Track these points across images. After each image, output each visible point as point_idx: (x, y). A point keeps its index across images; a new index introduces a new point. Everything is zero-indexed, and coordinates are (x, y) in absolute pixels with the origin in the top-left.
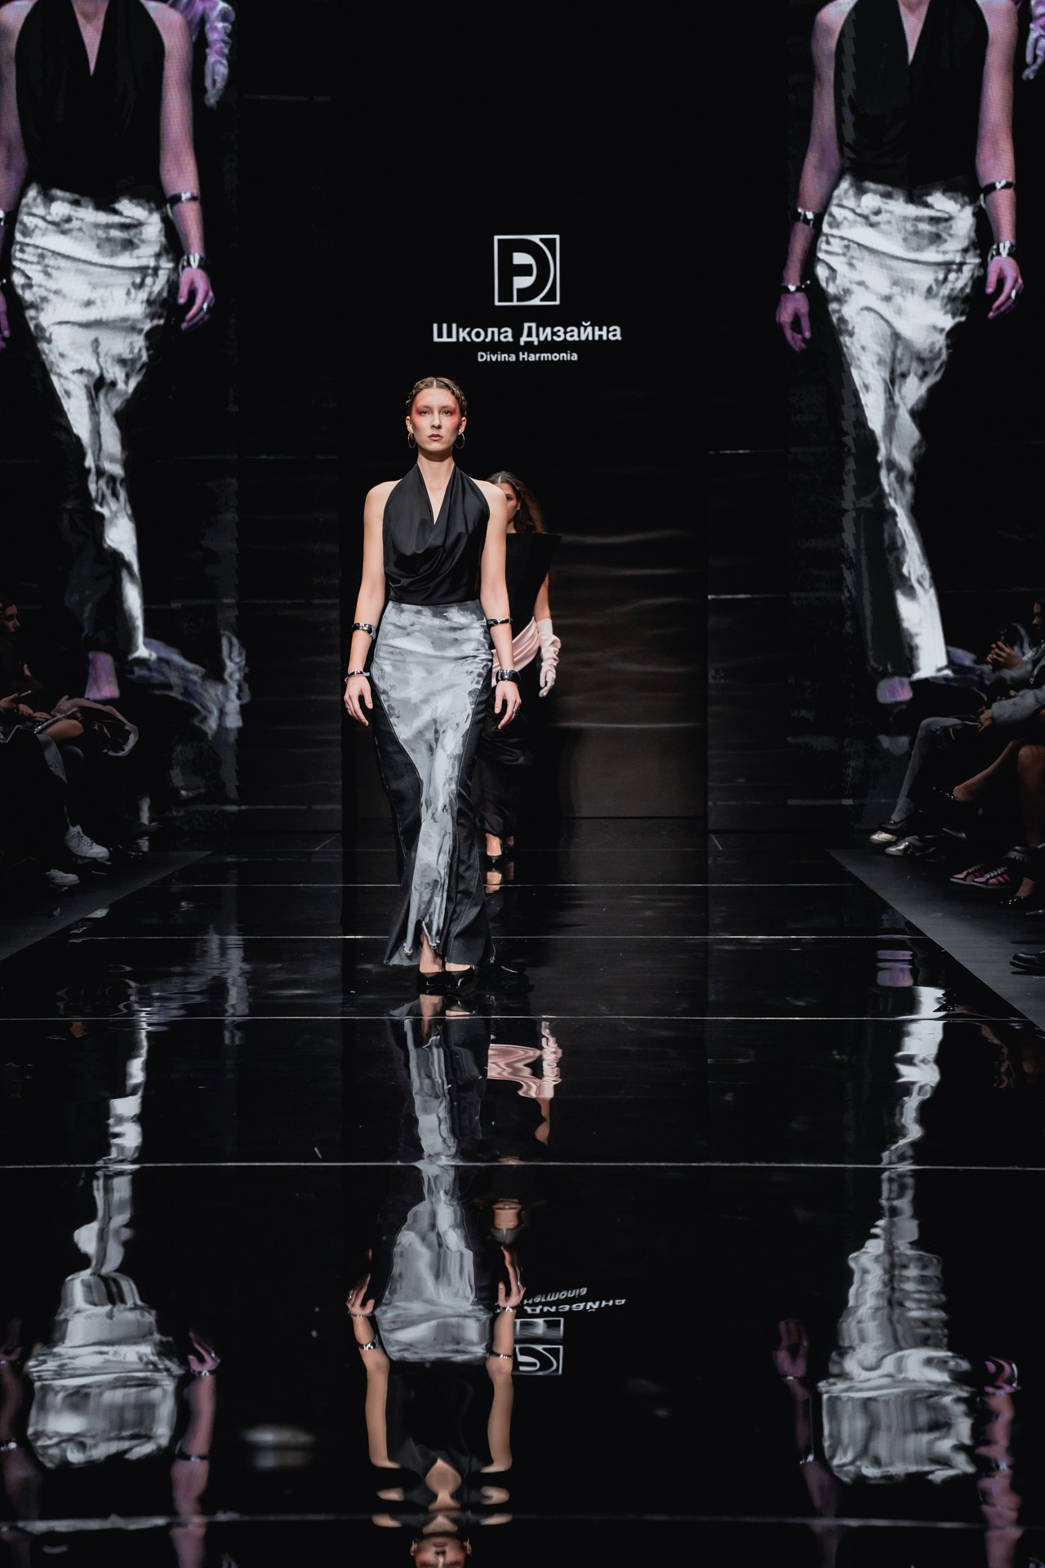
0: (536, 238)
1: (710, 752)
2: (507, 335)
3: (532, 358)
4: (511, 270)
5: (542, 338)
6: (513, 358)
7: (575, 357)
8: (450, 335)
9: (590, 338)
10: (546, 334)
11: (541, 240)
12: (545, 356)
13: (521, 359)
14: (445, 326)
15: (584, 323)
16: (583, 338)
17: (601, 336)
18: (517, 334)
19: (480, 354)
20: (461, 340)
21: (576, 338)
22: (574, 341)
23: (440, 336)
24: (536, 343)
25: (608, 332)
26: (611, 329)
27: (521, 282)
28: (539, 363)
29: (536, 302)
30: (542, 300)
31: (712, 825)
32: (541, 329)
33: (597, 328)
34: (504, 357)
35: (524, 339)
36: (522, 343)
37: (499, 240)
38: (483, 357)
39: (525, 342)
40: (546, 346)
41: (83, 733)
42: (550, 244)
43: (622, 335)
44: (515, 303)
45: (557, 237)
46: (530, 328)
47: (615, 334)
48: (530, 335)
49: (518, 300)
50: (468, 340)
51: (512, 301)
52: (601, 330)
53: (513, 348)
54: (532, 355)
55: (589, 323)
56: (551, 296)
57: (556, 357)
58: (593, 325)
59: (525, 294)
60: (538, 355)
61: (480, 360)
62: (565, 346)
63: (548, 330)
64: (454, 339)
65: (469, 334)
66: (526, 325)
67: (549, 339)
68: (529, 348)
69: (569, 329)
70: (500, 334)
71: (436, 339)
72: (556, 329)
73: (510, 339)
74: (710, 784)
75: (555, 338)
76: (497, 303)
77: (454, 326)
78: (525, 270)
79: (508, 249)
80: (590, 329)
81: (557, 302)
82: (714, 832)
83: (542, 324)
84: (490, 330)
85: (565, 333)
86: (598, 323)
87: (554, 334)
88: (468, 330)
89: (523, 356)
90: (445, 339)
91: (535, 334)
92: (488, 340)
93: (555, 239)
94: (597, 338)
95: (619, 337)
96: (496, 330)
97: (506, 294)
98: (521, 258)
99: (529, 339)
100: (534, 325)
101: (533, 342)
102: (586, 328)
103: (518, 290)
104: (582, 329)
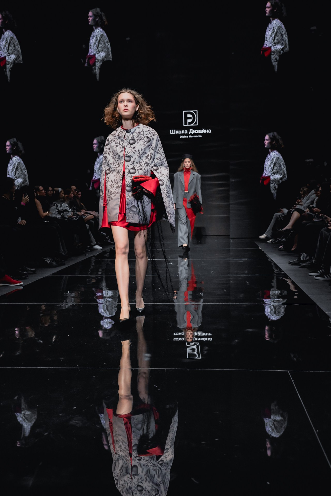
0: (192, 111)
1: (230, 221)
2: (186, 132)
3: (192, 137)
4: (187, 118)
5: (194, 133)
6: (187, 137)
7: (201, 136)
8: (174, 132)
9: (204, 132)
10: (195, 132)
11: (194, 112)
12: (195, 136)
13: (189, 137)
14: (173, 130)
15: (203, 129)
16: (203, 132)
17: (207, 132)
18: (188, 132)
19: (180, 136)
20: (176, 133)
21: (201, 132)
22: (201, 133)
23: (172, 132)
24: (193, 134)
25: (208, 131)
26: (209, 130)
27: (189, 121)
28: (193, 138)
29: (193, 125)
30: (194, 124)
31: (231, 237)
32: (194, 131)
33: (206, 130)
34: (185, 137)
35: (190, 133)
36: (189, 134)
37: (185, 112)
38: (181, 137)
39: (190, 134)
40: (195, 134)
41: (94, 218)
42: (195, 112)
43: (211, 131)
44: (188, 125)
45: (197, 111)
46: (191, 130)
47: (210, 131)
48: (191, 132)
49: (189, 124)
50: (178, 133)
51: (187, 124)
52: (207, 130)
53: (187, 135)
54: (192, 136)
55: (204, 129)
56: (196, 123)
57: (197, 136)
58: (205, 130)
59: (190, 123)
60: (193, 136)
61: (180, 137)
62: (199, 134)
63: (195, 131)
64: (175, 133)
65: (178, 132)
66: (190, 130)
67: (195, 133)
68: (191, 135)
69: (200, 130)
70: (185, 132)
71: (171, 133)
72: (197, 131)
73: (187, 133)
74: (230, 228)
75: (197, 132)
76: (184, 125)
77: (175, 130)
78: (190, 118)
79: (186, 114)
80: (204, 130)
81: (197, 125)
82: (231, 238)
83: (194, 129)
84: (182, 131)
85: (199, 131)
86: (206, 129)
87: (196, 131)
88: (178, 131)
89: (190, 136)
90: (173, 133)
91: (192, 131)
92: (182, 133)
93: (196, 112)
94: (206, 132)
95: (211, 132)
96: (184, 131)
97: (186, 123)
98: (189, 116)
99: (191, 133)
100: (192, 130)
101: (192, 134)
102: (203, 130)
103: (189, 123)
104: (202, 130)
